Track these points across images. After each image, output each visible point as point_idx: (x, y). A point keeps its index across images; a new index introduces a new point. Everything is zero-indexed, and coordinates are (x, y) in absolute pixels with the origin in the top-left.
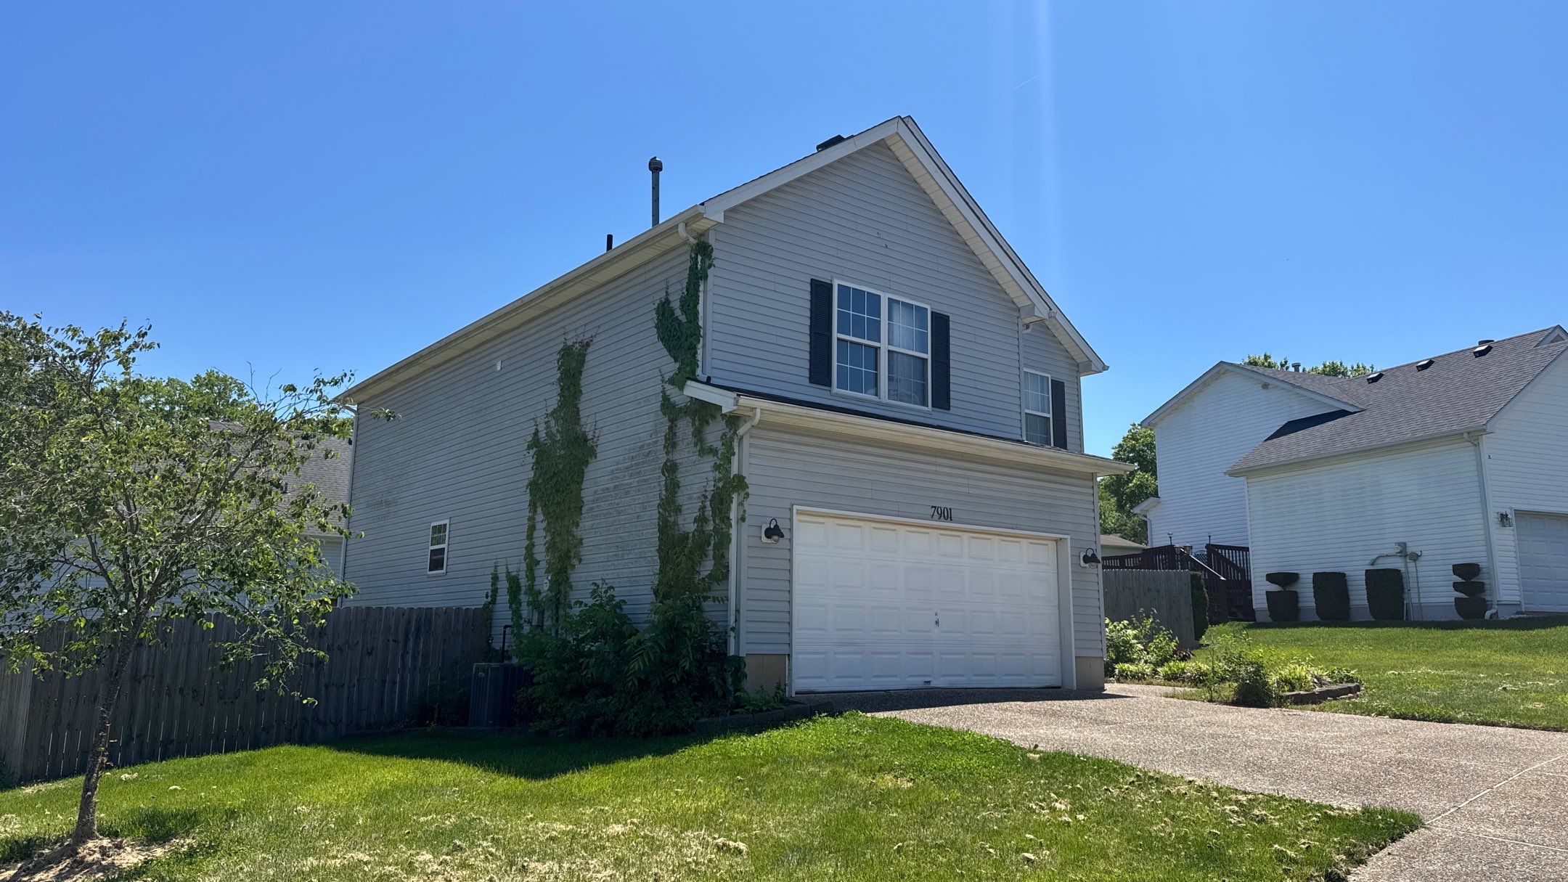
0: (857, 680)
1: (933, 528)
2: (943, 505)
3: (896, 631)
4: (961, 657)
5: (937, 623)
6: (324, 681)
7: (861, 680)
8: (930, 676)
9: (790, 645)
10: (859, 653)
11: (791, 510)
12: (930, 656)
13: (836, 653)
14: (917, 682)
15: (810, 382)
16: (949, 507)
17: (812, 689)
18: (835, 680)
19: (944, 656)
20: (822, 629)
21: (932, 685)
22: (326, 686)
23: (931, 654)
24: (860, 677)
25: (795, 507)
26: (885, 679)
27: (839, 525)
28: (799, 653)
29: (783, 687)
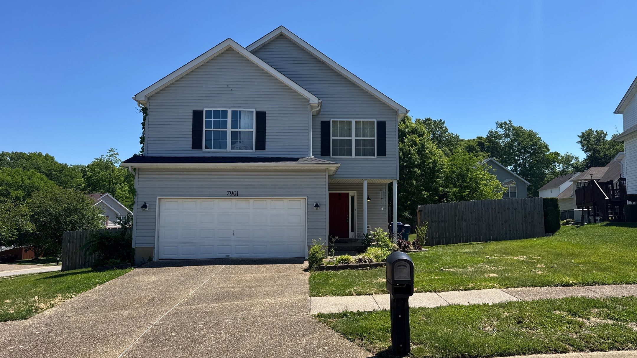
2: (233, 191)
3: (212, 238)
4: (247, 246)
5: (233, 234)
7: (194, 255)
8: (229, 254)
9: (154, 244)
10: (194, 246)
11: (156, 198)
12: (230, 247)
13: (182, 246)
14: (223, 256)
15: (192, 149)
16: (237, 190)
17: (171, 258)
18: (182, 255)
19: (237, 246)
21: (230, 257)
23: (231, 245)
24: (194, 254)
25: (158, 197)
26: (207, 255)
27: (184, 201)
28: (164, 246)
29: (152, 258)
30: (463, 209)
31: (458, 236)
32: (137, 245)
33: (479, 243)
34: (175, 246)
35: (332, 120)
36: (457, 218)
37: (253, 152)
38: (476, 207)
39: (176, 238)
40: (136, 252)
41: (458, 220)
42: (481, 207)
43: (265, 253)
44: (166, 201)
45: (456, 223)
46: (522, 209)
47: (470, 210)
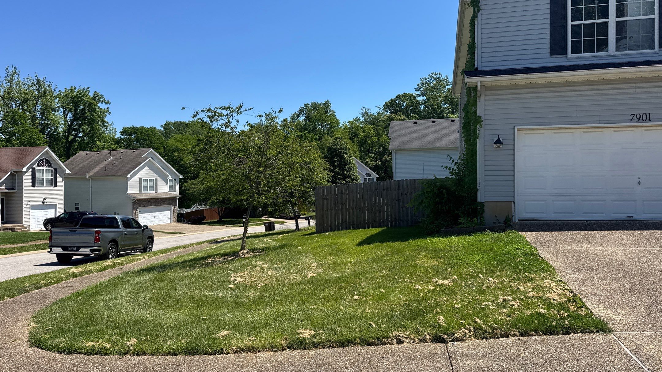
1: (637, 127)
2: (641, 113)
3: (604, 188)
5: (639, 183)
6: (401, 206)
7: (573, 215)
8: (633, 213)
9: (514, 197)
10: (573, 201)
11: (514, 129)
12: (633, 202)
13: (553, 201)
14: (622, 217)
15: (551, 55)
16: (647, 112)
17: (536, 218)
18: (553, 214)
19: (644, 201)
21: (633, 219)
22: (402, 208)
23: (635, 201)
24: (573, 213)
25: (516, 128)
26: (594, 214)
27: (554, 133)
29: (510, 217)
32: (484, 198)
34: (543, 201)
37: (655, 52)
39: (543, 189)
40: (486, 208)
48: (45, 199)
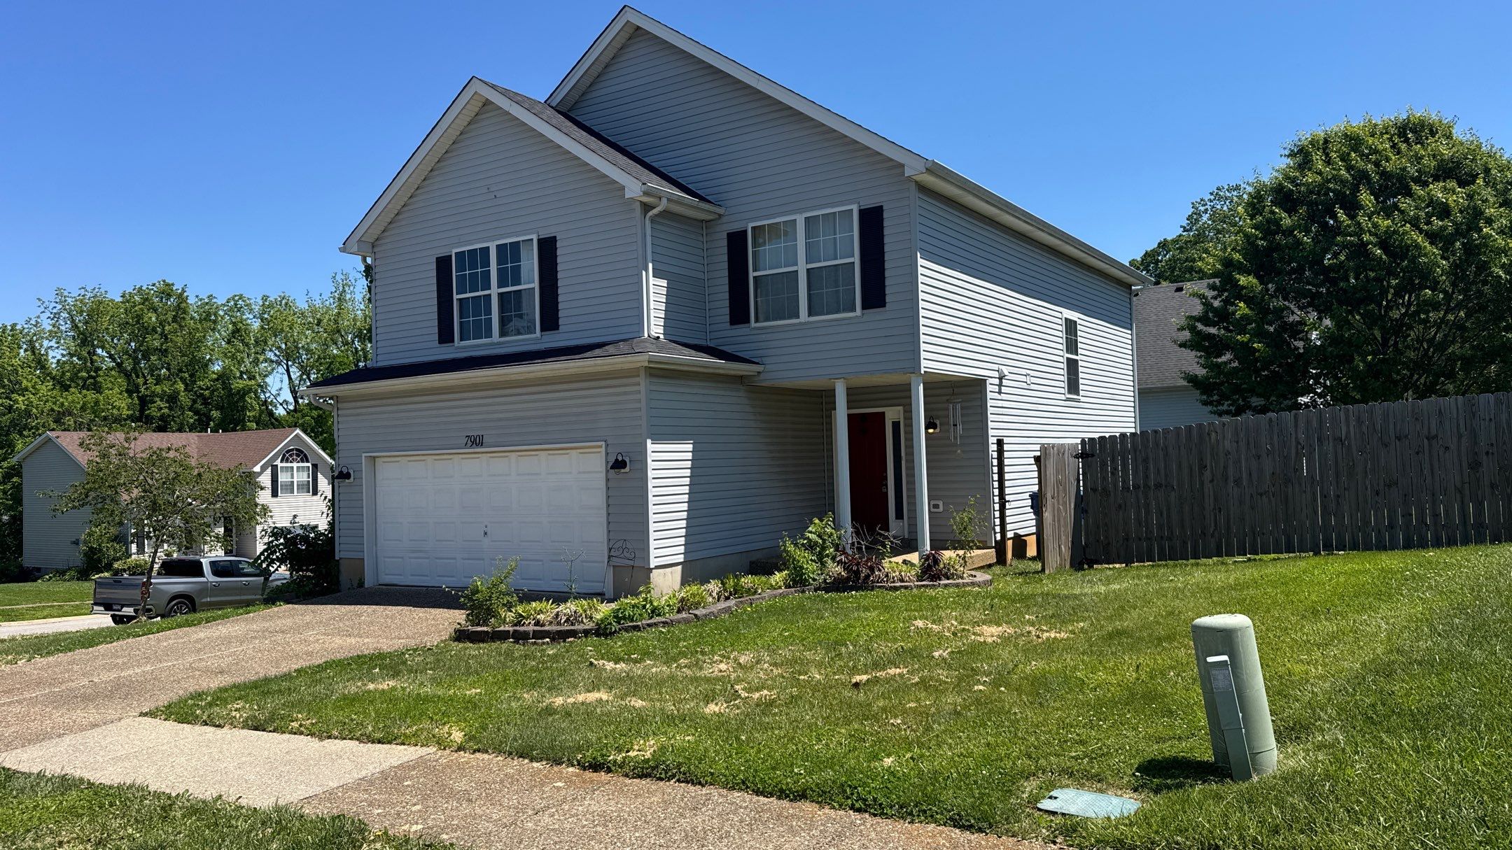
0: (426, 578)
2: (475, 435)
3: (453, 541)
5: (486, 533)
7: (429, 578)
9: (363, 552)
10: (426, 558)
13: (410, 558)
15: (439, 343)
16: (480, 434)
18: (409, 579)
19: (494, 562)
20: (400, 540)
24: (427, 576)
25: (364, 455)
26: (446, 578)
27: (409, 461)
28: (385, 557)
29: (362, 581)
30: (1227, 443)
31: (1213, 536)
32: (343, 555)
33: (1286, 555)
35: (751, 225)
36: (1208, 474)
37: (535, 339)
38: (1276, 437)
40: (342, 568)
41: (1212, 481)
42: (1294, 436)
43: (540, 580)
44: (384, 462)
45: (1206, 490)
46: (1460, 437)
47: (1252, 445)
48: (295, 516)
